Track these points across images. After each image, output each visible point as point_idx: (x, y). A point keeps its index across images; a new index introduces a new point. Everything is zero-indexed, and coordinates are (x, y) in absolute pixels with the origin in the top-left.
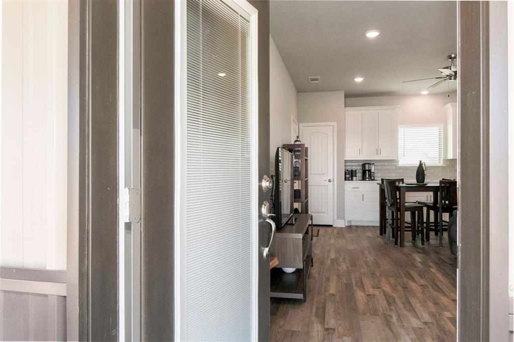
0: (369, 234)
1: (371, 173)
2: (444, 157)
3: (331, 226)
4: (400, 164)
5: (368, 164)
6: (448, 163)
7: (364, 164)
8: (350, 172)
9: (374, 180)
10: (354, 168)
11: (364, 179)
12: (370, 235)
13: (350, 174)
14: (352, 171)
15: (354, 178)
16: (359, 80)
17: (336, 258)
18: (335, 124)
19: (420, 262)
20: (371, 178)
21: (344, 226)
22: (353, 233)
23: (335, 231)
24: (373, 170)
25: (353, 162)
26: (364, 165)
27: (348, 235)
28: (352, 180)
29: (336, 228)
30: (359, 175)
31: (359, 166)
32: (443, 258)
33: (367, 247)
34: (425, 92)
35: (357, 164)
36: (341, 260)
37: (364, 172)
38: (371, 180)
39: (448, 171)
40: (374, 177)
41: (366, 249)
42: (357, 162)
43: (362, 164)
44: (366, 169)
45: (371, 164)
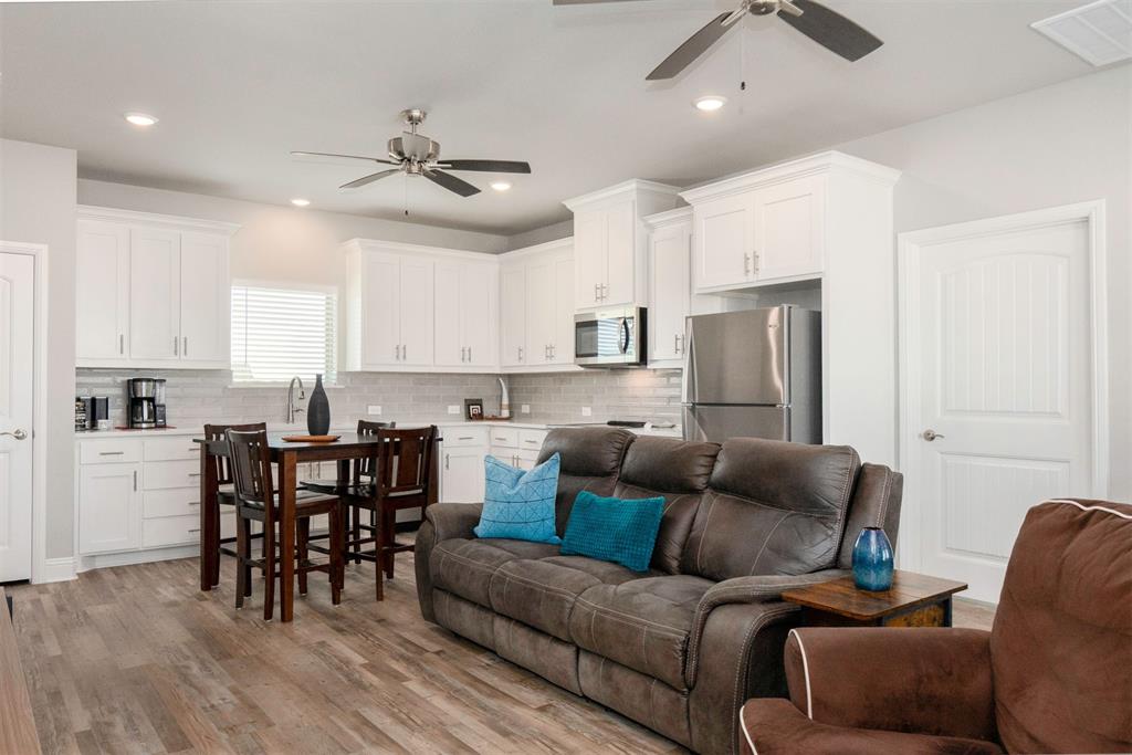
0: (168, 593)
1: (155, 407)
2: (338, 366)
3: (25, 582)
4: (235, 380)
5: (148, 380)
6: (349, 380)
7: (135, 380)
8: (88, 404)
9: (164, 427)
10: (100, 394)
11: (132, 422)
12: (173, 597)
13: (89, 410)
14: (93, 400)
15: (102, 423)
16: (141, 120)
17: (96, 724)
18: (43, 250)
19: (363, 666)
20: (155, 421)
21: (72, 577)
22: (112, 597)
23: (45, 598)
24: (160, 400)
25: (99, 374)
26: (132, 385)
27: (102, 608)
28: (94, 426)
29: (42, 588)
30: (117, 412)
31: (115, 385)
32: (407, 635)
33: (185, 644)
34: (301, 203)
35: (108, 380)
36: (119, 729)
37: (134, 403)
38: (157, 427)
39: (348, 399)
40: (164, 417)
41: (187, 658)
42: (108, 375)
43: (129, 381)
44: (139, 396)
45: (155, 381)
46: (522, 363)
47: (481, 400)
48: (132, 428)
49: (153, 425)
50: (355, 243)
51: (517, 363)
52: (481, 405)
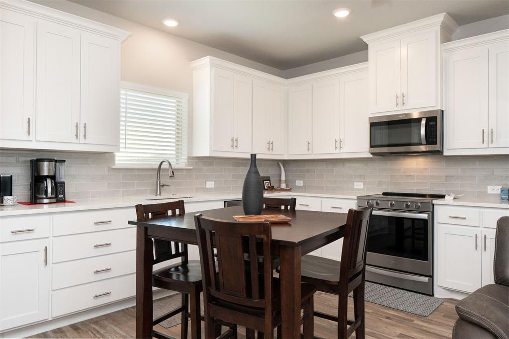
1: (57, 184)
2: (188, 153)
4: (116, 163)
5: (50, 160)
6: (198, 163)
7: (37, 160)
10: (4, 172)
11: (35, 199)
15: (6, 199)
20: (56, 197)
24: (61, 178)
26: (35, 165)
37: (37, 182)
38: (58, 202)
43: (32, 161)
44: (42, 174)
45: (56, 161)
46: (310, 152)
47: (269, 177)
48: (36, 203)
49: (54, 200)
50: (207, 60)
51: (307, 152)
52: (270, 181)
